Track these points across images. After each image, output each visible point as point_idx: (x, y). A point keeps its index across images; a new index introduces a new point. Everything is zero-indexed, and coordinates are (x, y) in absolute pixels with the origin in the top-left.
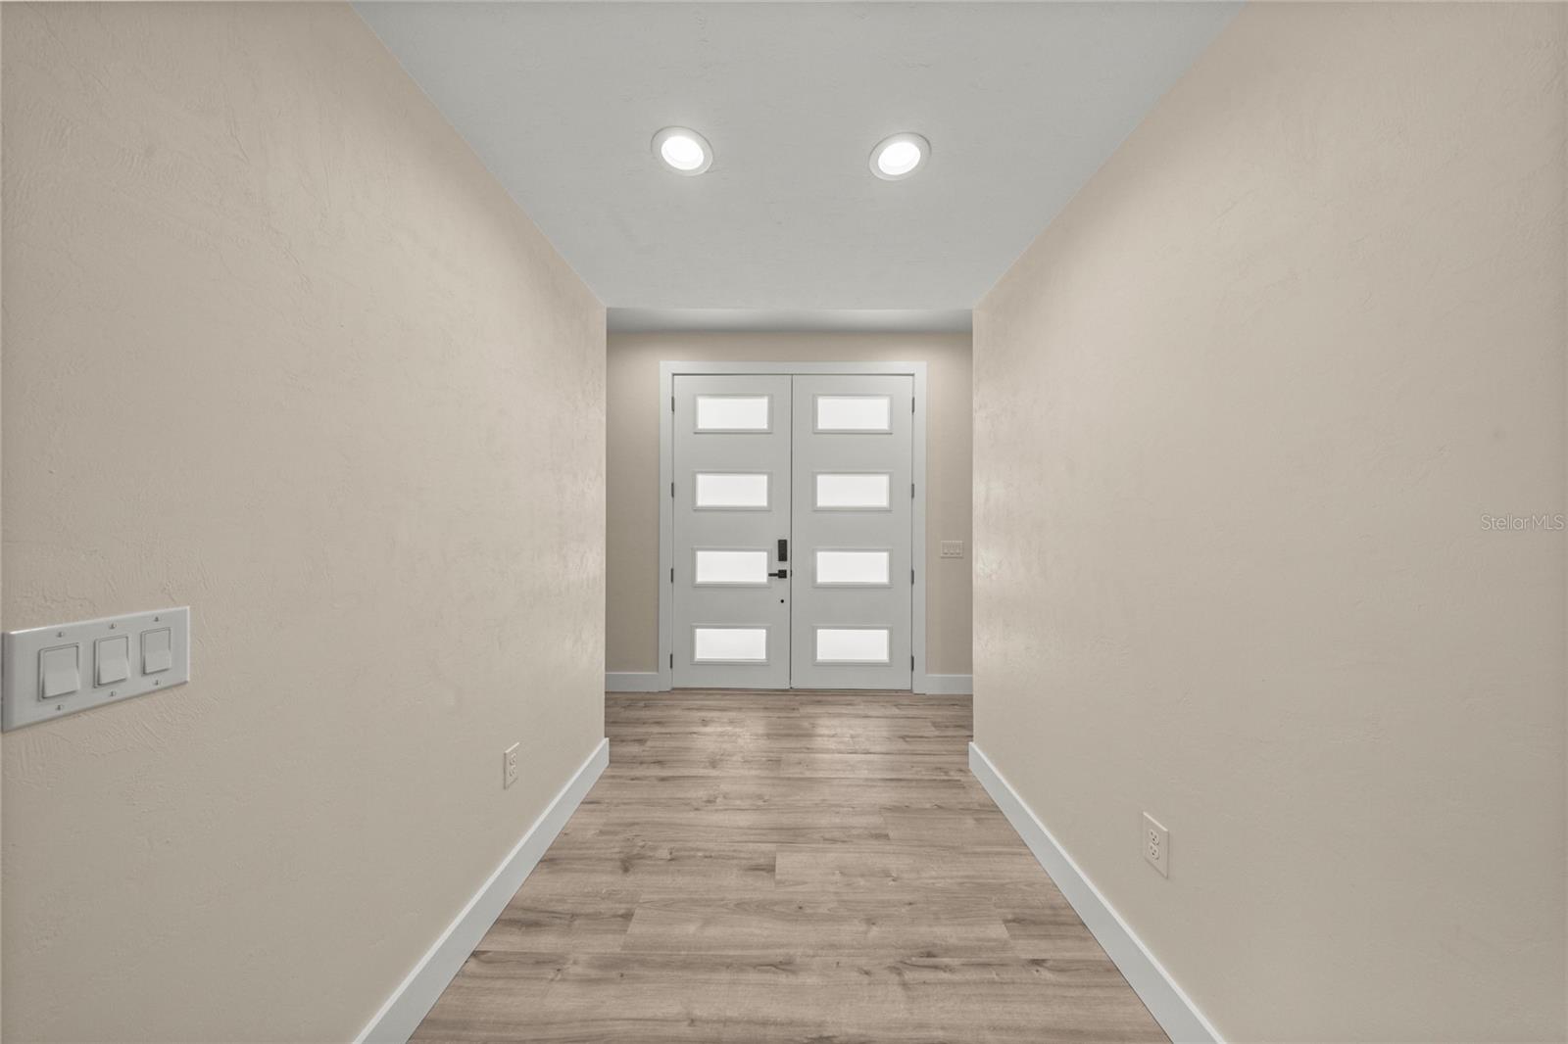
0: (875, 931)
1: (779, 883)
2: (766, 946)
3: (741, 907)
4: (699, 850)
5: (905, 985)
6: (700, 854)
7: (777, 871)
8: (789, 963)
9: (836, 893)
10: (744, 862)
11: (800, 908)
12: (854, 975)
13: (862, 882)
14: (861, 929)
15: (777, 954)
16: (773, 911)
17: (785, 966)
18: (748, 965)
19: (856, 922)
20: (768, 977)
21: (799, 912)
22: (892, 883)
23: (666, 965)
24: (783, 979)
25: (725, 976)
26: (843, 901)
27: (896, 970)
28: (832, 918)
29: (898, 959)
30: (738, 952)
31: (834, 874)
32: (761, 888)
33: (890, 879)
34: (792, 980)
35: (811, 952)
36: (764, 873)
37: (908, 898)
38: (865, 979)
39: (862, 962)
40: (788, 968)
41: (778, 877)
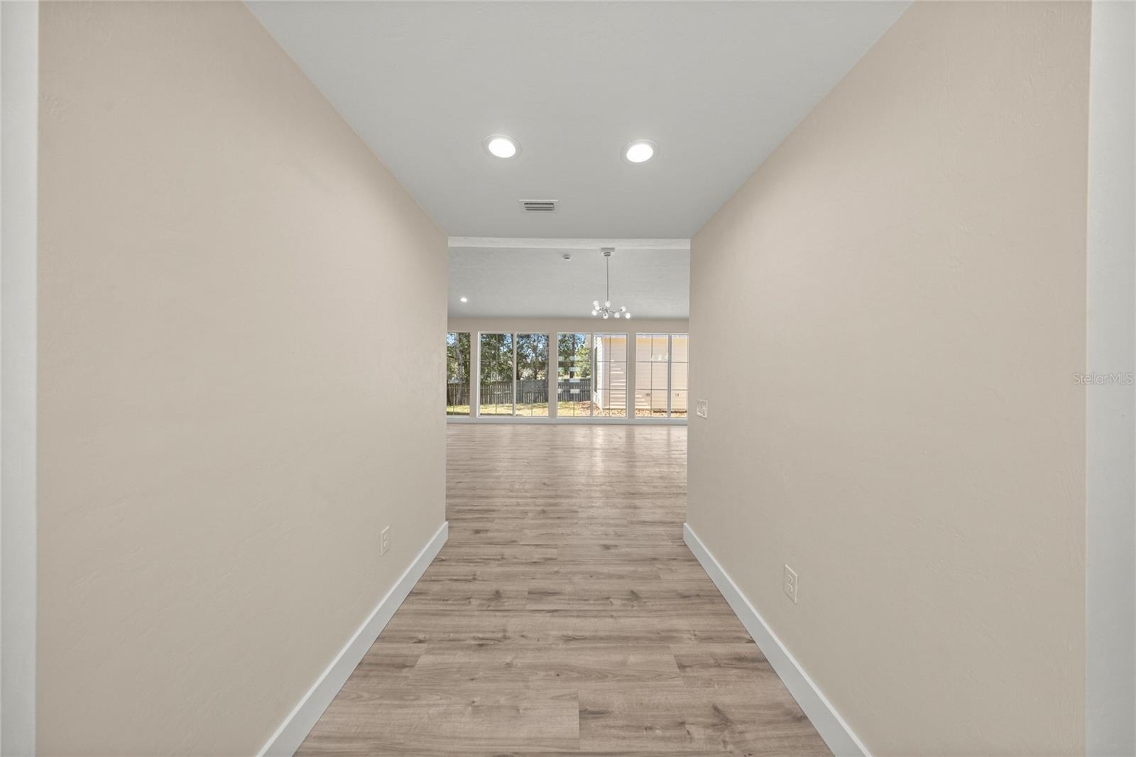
0: (508, 659)
1: (575, 698)
2: (582, 649)
3: (602, 676)
4: (662, 739)
5: (505, 631)
6: (658, 732)
7: (578, 711)
8: (567, 640)
9: (528, 688)
10: (611, 722)
11: (558, 675)
12: (530, 635)
13: (503, 700)
14: (517, 660)
15: (573, 645)
16: (578, 672)
17: (568, 639)
18: (590, 639)
19: (519, 665)
20: (578, 634)
21: (560, 672)
22: (476, 699)
23: (637, 639)
24: (570, 633)
25: (602, 634)
26: (524, 681)
27: (505, 638)
28: (534, 668)
29: (502, 643)
30: (598, 645)
31: (525, 709)
32: (590, 692)
33: (476, 704)
34: (565, 633)
35: (553, 646)
36: (590, 708)
37: (471, 685)
38: (525, 634)
39: (524, 641)
40: (566, 638)
41: (576, 704)
